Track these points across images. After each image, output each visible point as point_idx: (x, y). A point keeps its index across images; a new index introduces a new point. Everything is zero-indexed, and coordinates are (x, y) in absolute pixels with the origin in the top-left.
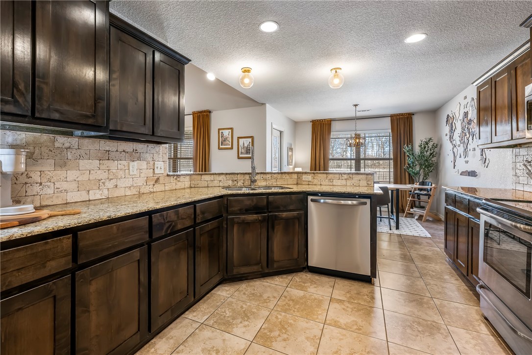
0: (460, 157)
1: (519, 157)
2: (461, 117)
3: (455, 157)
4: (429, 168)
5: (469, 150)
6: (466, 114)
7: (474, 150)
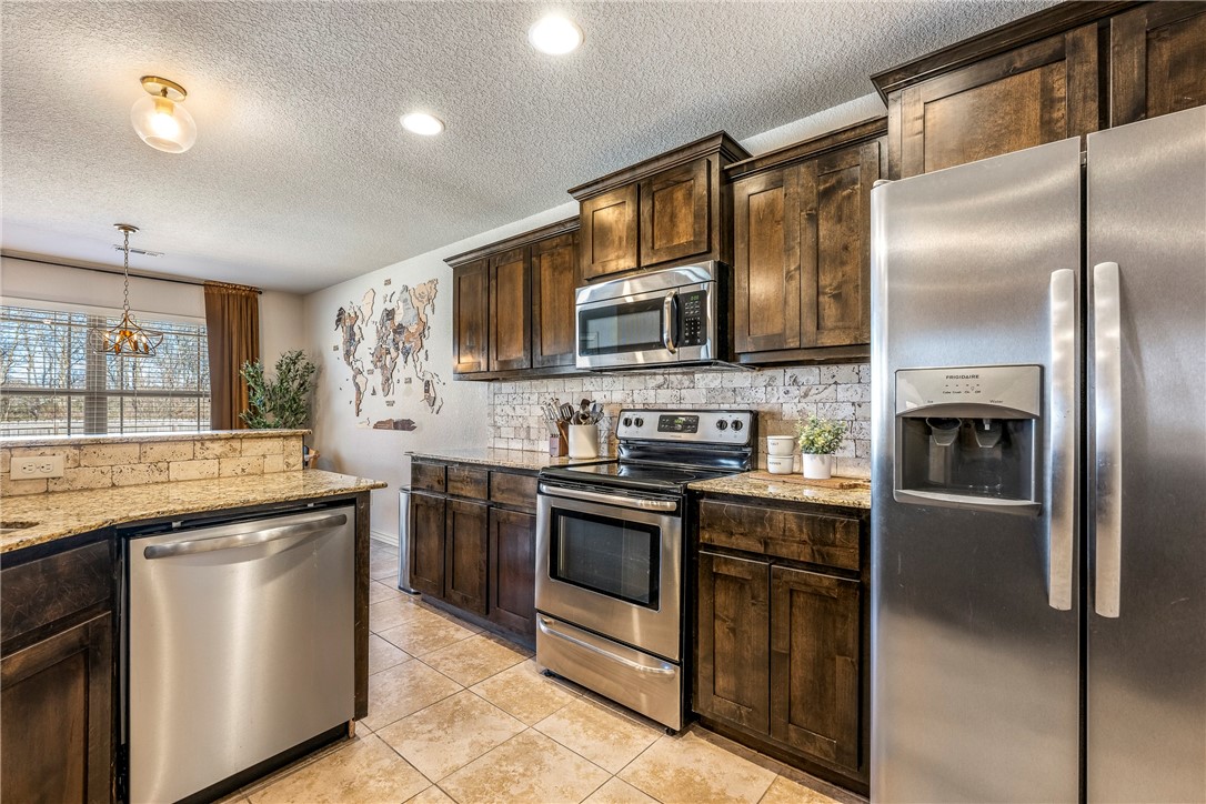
0: (374, 393)
1: (501, 396)
2: (377, 316)
3: (359, 392)
4: (298, 416)
5: (395, 380)
6: (390, 314)
7: (409, 381)
